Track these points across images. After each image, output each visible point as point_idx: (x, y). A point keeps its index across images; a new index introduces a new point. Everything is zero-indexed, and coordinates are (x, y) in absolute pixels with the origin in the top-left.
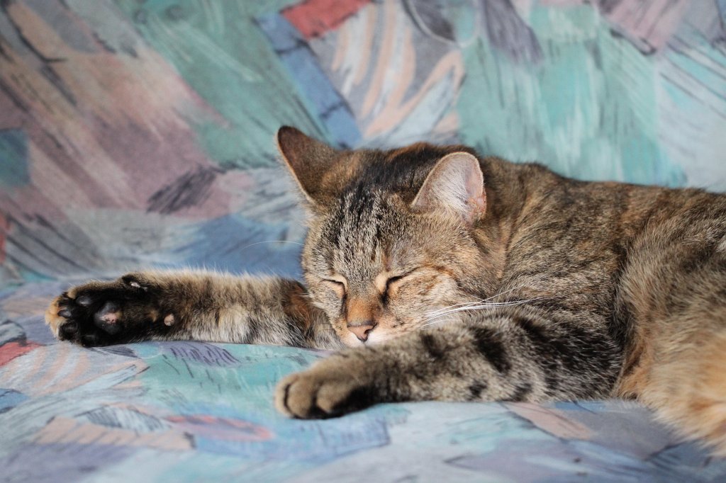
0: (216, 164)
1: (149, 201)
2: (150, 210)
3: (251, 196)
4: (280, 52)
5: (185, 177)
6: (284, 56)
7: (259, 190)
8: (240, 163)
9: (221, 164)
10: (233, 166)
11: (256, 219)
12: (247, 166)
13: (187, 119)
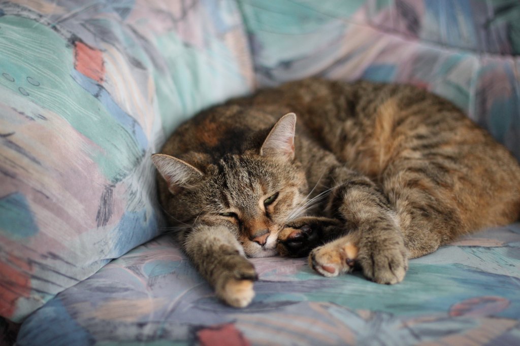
0: (110, 183)
1: (96, 220)
2: (98, 226)
3: (129, 197)
4: (97, 96)
5: (102, 197)
6: (99, 97)
7: (130, 192)
8: (118, 177)
9: (113, 181)
10: (117, 180)
11: (134, 212)
12: (122, 178)
13: (89, 155)
